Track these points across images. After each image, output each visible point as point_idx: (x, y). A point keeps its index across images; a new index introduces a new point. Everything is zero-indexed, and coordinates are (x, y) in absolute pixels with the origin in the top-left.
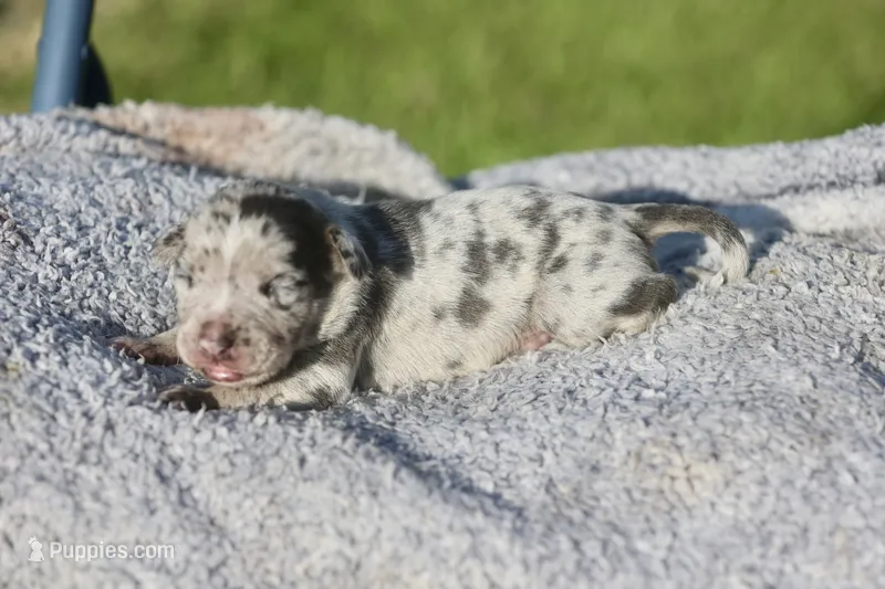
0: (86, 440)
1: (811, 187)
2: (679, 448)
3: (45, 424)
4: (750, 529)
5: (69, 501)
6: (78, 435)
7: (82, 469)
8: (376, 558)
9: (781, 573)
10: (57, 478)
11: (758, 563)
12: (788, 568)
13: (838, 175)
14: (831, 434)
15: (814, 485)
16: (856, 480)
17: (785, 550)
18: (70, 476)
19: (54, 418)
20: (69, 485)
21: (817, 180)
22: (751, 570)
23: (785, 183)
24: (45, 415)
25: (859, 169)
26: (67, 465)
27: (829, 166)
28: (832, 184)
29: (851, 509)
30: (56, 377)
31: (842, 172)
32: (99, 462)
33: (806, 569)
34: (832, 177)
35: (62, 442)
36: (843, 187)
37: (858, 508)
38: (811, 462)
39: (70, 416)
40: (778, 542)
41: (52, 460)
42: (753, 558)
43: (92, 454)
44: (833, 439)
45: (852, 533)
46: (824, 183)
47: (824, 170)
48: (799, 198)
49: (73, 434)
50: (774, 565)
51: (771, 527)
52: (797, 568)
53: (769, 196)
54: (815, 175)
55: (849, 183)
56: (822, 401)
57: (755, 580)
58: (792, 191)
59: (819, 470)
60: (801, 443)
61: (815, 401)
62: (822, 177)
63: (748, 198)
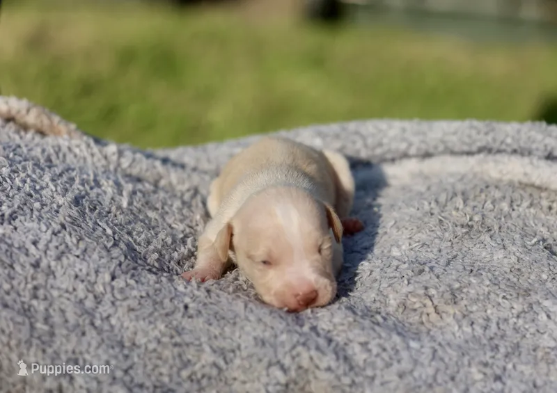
0: (35, 283)
1: (499, 151)
2: (430, 297)
3: (6, 271)
4: (484, 341)
5: (27, 321)
6: (29, 280)
7: (35, 302)
9: (505, 369)
10: (18, 306)
11: (490, 361)
12: (510, 366)
13: (519, 147)
14: (530, 290)
15: (521, 322)
16: (548, 316)
17: (507, 355)
18: (26, 306)
19: (11, 266)
20: (26, 311)
21: (503, 147)
22: (486, 365)
23: (479, 144)
24: (6, 265)
25: (534, 146)
26: (23, 299)
27: (513, 137)
28: (515, 151)
29: (545, 336)
30: (10, 238)
31: (522, 145)
32: (45, 299)
33: (521, 367)
34: (515, 147)
35: (19, 284)
36: (522, 154)
37: (550, 335)
38: (518, 307)
39: (23, 266)
40: (502, 350)
41: (13, 295)
42: (487, 358)
43: (41, 293)
44: (532, 293)
45: (547, 350)
46: (509, 150)
47: (509, 140)
48: (490, 157)
49: (26, 278)
50: (501, 363)
51: (496, 342)
52: (514, 367)
53: (469, 153)
54: (502, 142)
55: (526, 153)
56: (523, 270)
57: (488, 371)
58: (486, 152)
59: (524, 312)
60: (511, 295)
61: (519, 270)
62: (508, 145)
63: (453, 153)
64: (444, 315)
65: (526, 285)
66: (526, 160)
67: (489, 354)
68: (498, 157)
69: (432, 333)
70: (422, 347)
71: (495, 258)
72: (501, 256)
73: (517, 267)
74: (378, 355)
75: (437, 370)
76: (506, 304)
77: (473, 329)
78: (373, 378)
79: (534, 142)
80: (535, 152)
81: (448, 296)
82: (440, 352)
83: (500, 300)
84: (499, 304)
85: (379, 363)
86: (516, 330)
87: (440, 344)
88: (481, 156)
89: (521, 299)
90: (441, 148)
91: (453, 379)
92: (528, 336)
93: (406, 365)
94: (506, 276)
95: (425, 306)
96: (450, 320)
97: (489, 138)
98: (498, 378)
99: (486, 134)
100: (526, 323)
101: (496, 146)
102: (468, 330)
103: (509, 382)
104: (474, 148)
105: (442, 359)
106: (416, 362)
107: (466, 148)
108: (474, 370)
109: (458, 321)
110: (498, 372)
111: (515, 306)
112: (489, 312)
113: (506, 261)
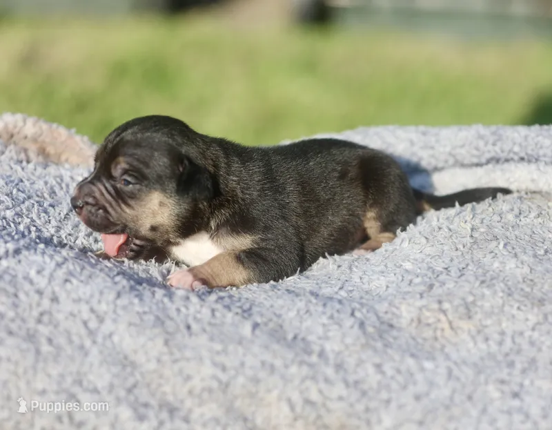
0: (41, 309)
1: (507, 160)
2: (444, 312)
4: (500, 358)
5: (31, 347)
6: (34, 306)
8: (241, 380)
9: (521, 385)
10: (23, 333)
11: (507, 378)
12: (527, 382)
13: (527, 154)
14: (544, 300)
15: (536, 335)
17: (524, 371)
18: (31, 333)
19: (16, 296)
20: (31, 337)
21: (511, 155)
22: (503, 382)
23: (488, 156)
25: (541, 152)
26: (28, 326)
27: (520, 145)
28: (522, 159)
31: (530, 152)
32: (50, 322)
33: (538, 383)
34: (523, 155)
35: (24, 311)
36: (529, 161)
38: (533, 319)
39: (27, 294)
40: (519, 366)
41: (18, 322)
42: (504, 374)
43: (46, 318)
46: (516, 158)
47: (516, 149)
48: (499, 167)
49: (31, 306)
50: (518, 380)
51: (512, 357)
52: (532, 383)
53: (478, 165)
54: (510, 151)
55: (534, 160)
56: (536, 280)
57: (506, 388)
58: (494, 162)
59: (538, 323)
60: (525, 306)
61: (532, 280)
62: (515, 153)
63: (463, 165)
64: (459, 332)
65: (539, 295)
66: (533, 166)
67: (506, 371)
68: (506, 166)
69: (446, 350)
70: (437, 367)
71: (507, 268)
72: (513, 266)
73: (530, 277)
74: (392, 378)
75: (454, 391)
76: (520, 315)
77: (489, 346)
78: (388, 402)
79: (541, 147)
80: (542, 159)
81: (462, 310)
82: (456, 372)
83: (515, 311)
84: (513, 316)
85: (394, 386)
86: (532, 343)
87: (456, 363)
88: (490, 166)
89: (536, 310)
90: (451, 161)
91: (470, 398)
92: (544, 348)
93: (421, 387)
94: (520, 286)
95: (439, 321)
96: (465, 336)
97: (497, 149)
98: (516, 395)
99: (494, 144)
100: (541, 335)
101: (503, 155)
102: (483, 346)
103: (528, 399)
104: (483, 160)
105: (458, 379)
106: (431, 384)
107: (475, 160)
108: (491, 388)
109: (473, 338)
110: (516, 388)
111: (530, 317)
112: (504, 325)
113: (518, 270)
